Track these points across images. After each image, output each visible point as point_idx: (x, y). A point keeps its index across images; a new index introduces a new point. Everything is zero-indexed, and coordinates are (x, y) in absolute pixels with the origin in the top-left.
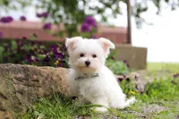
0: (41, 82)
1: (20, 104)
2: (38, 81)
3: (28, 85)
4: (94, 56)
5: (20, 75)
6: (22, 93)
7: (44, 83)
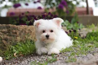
1: (5, 46)
2: (16, 33)
6: (6, 40)
7: (20, 34)
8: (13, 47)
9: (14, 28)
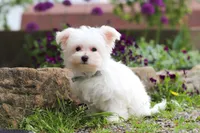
0: (38, 87)
2: (34, 87)
3: (20, 93)
4: (94, 50)
5: (7, 81)
8: (28, 120)
9: (30, 76)
